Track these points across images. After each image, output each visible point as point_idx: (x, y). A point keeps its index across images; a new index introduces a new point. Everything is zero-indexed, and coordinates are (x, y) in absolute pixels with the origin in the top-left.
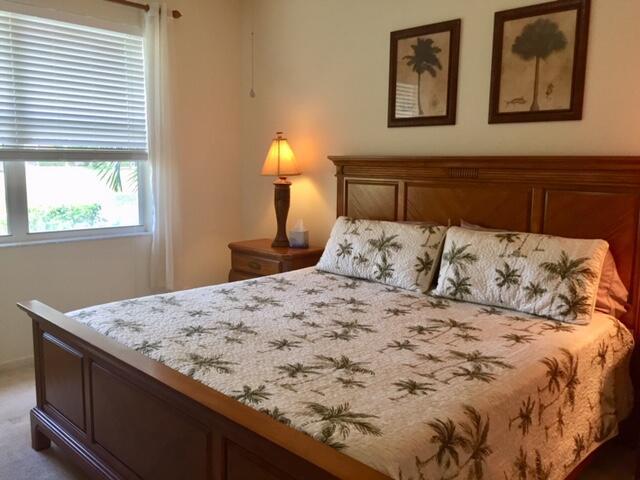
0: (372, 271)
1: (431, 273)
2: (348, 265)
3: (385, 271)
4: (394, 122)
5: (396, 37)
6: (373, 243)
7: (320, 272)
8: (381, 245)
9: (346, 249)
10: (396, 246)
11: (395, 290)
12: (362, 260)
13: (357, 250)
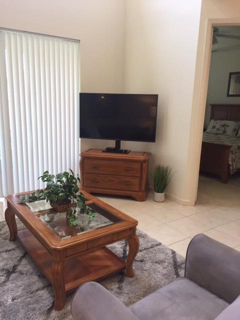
0: (221, 132)
1: (236, 132)
2: (215, 131)
3: (225, 132)
4: (228, 95)
5: (231, 74)
6: (222, 125)
7: (207, 133)
8: (224, 126)
9: (214, 127)
10: (228, 126)
11: (227, 136)
12: (218, 129)
13: (217, 127)
